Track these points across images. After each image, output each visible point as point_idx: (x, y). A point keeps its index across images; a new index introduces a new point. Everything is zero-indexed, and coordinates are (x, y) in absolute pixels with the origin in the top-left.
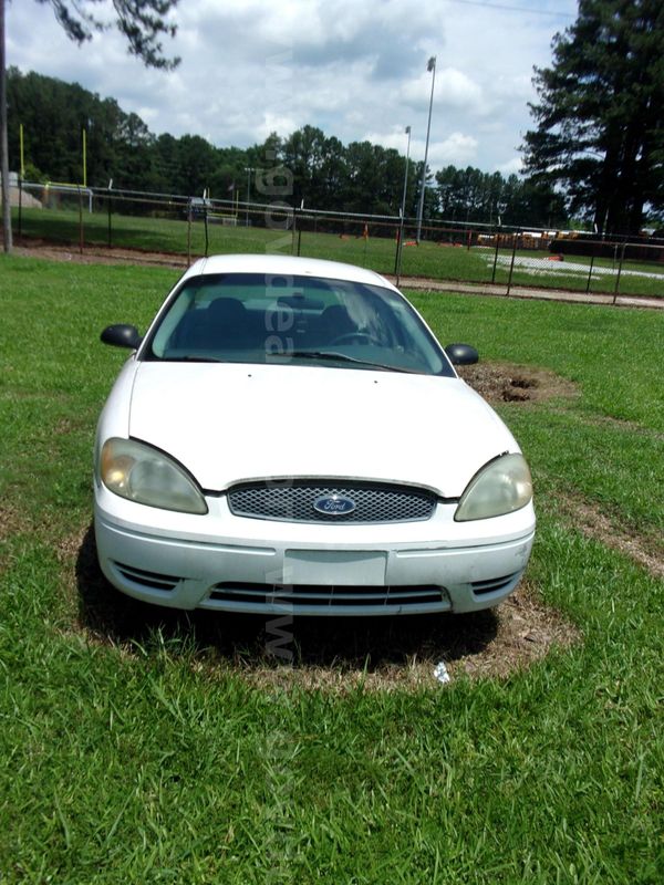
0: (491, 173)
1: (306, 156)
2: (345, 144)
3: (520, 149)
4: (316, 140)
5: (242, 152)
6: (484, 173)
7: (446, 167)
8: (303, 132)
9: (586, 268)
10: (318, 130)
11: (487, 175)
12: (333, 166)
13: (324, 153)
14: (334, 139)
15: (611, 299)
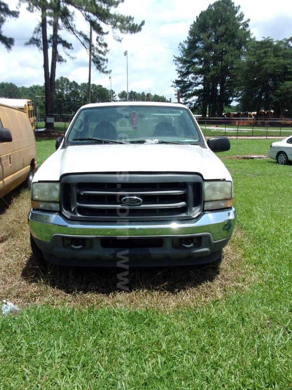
0: (141, 93)
1: (62, 89)
2: (79, 84)
3: (172, 86)
4: (66, 83)
5: (27, 88)
6: (138, 93)
7: (122, 91)
8: (60, 79)
9: (224, 129)
10: (66, 78)
11: (139, 94)
12: (74, 93)
13: (70, 88)
14: (74, 82)
15: (265, 137)
